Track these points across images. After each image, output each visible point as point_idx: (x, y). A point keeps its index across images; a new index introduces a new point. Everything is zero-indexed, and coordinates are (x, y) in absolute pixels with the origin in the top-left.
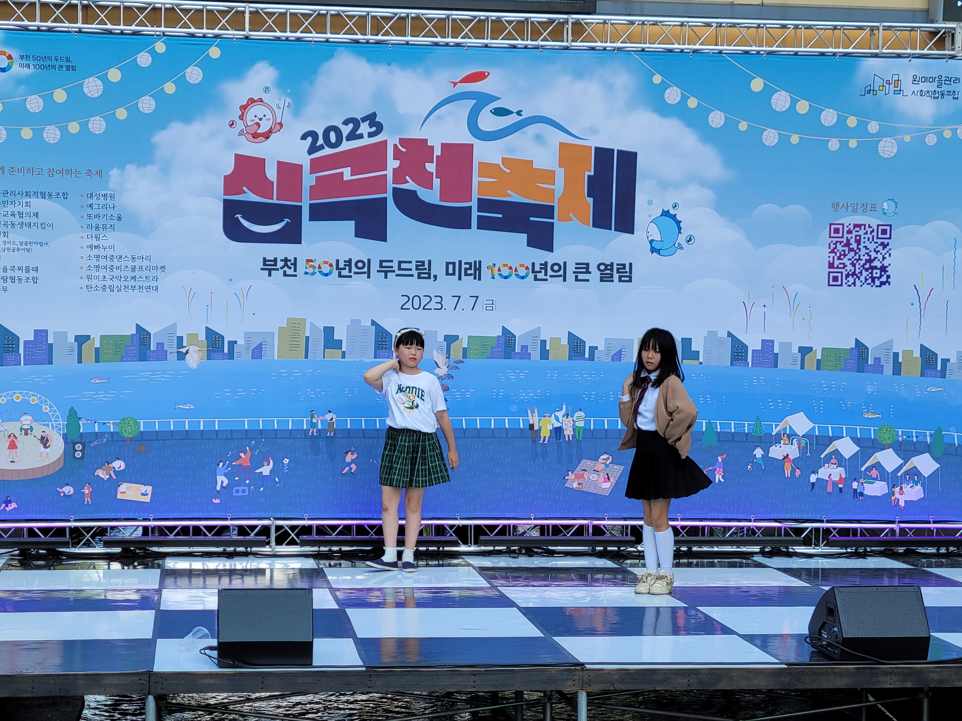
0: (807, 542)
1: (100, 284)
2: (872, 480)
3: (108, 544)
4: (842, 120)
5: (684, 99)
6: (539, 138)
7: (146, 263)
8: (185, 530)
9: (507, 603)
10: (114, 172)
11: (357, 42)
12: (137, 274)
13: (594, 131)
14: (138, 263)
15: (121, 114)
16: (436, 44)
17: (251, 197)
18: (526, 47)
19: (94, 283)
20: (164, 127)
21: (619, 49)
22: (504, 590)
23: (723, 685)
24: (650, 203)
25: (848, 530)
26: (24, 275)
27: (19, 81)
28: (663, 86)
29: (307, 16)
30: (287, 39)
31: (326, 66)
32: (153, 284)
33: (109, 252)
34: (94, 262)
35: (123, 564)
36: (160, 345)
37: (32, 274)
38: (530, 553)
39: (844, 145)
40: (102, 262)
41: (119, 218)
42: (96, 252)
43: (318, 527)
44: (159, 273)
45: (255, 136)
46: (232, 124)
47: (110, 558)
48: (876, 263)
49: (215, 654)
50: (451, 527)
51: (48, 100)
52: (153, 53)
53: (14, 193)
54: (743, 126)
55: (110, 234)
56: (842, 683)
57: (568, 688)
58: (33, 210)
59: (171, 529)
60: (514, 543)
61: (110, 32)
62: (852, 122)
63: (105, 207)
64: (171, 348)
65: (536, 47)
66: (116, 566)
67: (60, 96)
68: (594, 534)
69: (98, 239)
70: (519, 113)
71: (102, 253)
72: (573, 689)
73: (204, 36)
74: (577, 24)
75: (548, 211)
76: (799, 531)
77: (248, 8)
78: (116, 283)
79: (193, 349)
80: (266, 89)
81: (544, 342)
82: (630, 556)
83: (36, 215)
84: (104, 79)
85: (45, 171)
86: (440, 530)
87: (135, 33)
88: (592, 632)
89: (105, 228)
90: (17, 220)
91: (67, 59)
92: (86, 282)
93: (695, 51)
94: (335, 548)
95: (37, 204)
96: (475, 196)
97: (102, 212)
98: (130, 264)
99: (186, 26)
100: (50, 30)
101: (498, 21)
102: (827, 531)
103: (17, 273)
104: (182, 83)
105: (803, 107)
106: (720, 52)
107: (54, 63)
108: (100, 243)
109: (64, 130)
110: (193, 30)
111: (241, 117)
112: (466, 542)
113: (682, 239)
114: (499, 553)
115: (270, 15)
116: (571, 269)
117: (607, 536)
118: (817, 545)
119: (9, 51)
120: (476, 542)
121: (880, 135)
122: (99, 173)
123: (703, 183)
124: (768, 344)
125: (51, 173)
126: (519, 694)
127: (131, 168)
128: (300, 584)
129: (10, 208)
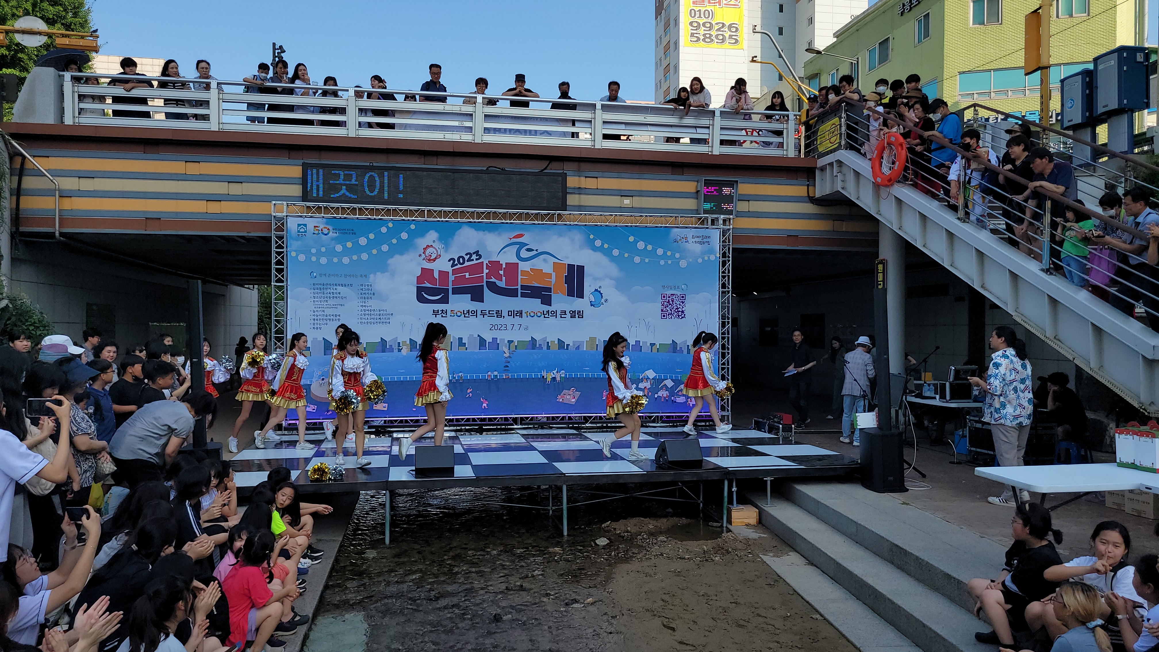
0: (654, 422)
1: (366, 321)
2: (679, 396)
3: (369, 427)
4: (665, 253)
5: (603, 244)
6: (545, 260)
7: (385, 312)
8: (401, 421)
9: (534, 449)
10: (372, 276)
11: (470, 222)
12: (381, 317)
13: (567, 258)
14: (381, 312)
15: (374, 252)
16: (503, 223)
17: (428, 285)
18: (539, 224)
19: (363, 321)
20: (392, 257)
21: (576, 225)
22: (532, 444)
23: (621, 481)
24: (590, 286)
25: (670, 416)
26: (334, 318)
27: (332, 239)
28: (594, 240)
29: (450, 212)
30: (442, 221)
31: (458, 232)
32: (388, 321)
33: (369, 308)
34: (363, 312)
35: (376, 436)
36: (391, 346)
37: (338, 317)
38: (542, 428)
39: (666, 263)
40: (367, 312)
41: (374, 294)
42: (364, 308)
43: (456, 419)
44: (390, 316)
45: (429, 260)
46: (420, 256)
47: (370, 433)
48: (680, 310)
49: (414, 473)
50: (511, 418)
51: (345, 246)
52: (387, 227)
53: (330, 285)
54: (626, 255)
55: (369, 300)
56: (668, 479)
57: (559, 484)
58: (338, 291)
59: (396, 421)
60: (536, 424)
61: (370, 219)
62: (669, 253)
63: (368, 290)
64: (395, 347)
65: (543, 224)
66: (373, 436)
67: (349, 245)
68: (568, 420)
69: (365, 303)
70: (537, 250)
71: (366, 308)
72: (561, 484)
73: (409, 220)
74: (559, 215)
75: (549, 290)
76: (650, 417)
77: (426, 209)
78: (372, 321)
79: (404, 347)
80: (434, 241)
81: (548, 343)
82: (583, 428)
83: (340, 293)
84: (368, 238)
85: (343, 276)
86: (506, 419)
87: (380, 219)
88: (568, 460)
89: (368, 298)
90: (332, 295)
91: (352, 230)
92: (360, 321)
93: (606, 226)
94: (463, 428)
95: (340, 289)
96: (519, 284)
97: (367, 292)
98: (378, 313)
99: (401, 216)
100: (345, 218)
101: (527, 213)
102: (662, 417)
103: (332, 317)
104: (399, 239)
105: (650, 248)
106: (616, 226)
107: (347, 231)
108: (366, 304)
109: (351, 259)
110: (404, 218)
111: (424, 253)
112: (516, 424)
113: (603, 300)
114: (530, 428)
115: (435, 211)
116: (559, 313)
117: (574, 421)
118: (658, 422)
119: (328, 227)
120: (521, 424)
121: (680, 258)
122: (366, 276)
123: (611, 278)
124: (638, 342)
125: (346, 276)
126: (539, 487)
127: (378, 274)
128: (450, 443)
129: (329, 291)
